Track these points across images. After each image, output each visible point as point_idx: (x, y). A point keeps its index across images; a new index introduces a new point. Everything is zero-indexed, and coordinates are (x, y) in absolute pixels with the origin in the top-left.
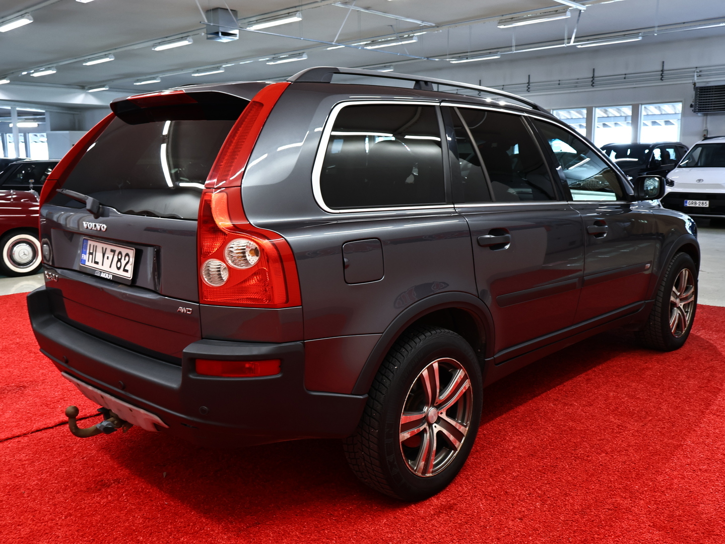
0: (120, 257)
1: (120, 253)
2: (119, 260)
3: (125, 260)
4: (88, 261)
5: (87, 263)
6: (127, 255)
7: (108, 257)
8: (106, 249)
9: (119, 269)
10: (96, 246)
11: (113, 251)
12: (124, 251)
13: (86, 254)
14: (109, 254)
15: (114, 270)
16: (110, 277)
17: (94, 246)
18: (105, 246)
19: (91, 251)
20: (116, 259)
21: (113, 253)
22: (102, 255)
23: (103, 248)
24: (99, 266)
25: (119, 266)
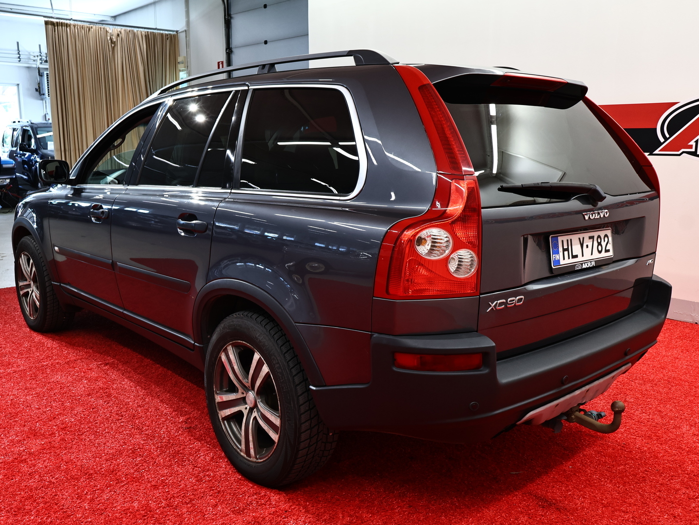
0: (599, 241)
1: (599, 237)
2: (599, 244)
3: (604, 241)
4: (564, 259)
5: (562, 262)
6: (606, 236)
7: (587, 246)
8: (583, 238)
9: (600, 252)
10: (571, 240)
11: (592, 238)
12: (602, 234)
13: (558, 253)
14: (587, 242)
15: (596, 255)
16: (593, 264)
17: (568, 240)
18: (581, 236)
19: (565, 247)
20: (596, 244)
21: (592, 240)
22: (579, 246)
23: (579, 239)
24: (580, 259)
25: (600, 249)
